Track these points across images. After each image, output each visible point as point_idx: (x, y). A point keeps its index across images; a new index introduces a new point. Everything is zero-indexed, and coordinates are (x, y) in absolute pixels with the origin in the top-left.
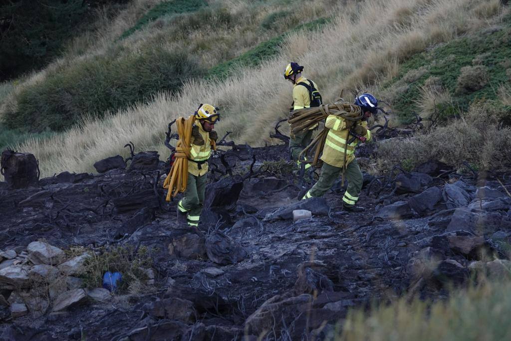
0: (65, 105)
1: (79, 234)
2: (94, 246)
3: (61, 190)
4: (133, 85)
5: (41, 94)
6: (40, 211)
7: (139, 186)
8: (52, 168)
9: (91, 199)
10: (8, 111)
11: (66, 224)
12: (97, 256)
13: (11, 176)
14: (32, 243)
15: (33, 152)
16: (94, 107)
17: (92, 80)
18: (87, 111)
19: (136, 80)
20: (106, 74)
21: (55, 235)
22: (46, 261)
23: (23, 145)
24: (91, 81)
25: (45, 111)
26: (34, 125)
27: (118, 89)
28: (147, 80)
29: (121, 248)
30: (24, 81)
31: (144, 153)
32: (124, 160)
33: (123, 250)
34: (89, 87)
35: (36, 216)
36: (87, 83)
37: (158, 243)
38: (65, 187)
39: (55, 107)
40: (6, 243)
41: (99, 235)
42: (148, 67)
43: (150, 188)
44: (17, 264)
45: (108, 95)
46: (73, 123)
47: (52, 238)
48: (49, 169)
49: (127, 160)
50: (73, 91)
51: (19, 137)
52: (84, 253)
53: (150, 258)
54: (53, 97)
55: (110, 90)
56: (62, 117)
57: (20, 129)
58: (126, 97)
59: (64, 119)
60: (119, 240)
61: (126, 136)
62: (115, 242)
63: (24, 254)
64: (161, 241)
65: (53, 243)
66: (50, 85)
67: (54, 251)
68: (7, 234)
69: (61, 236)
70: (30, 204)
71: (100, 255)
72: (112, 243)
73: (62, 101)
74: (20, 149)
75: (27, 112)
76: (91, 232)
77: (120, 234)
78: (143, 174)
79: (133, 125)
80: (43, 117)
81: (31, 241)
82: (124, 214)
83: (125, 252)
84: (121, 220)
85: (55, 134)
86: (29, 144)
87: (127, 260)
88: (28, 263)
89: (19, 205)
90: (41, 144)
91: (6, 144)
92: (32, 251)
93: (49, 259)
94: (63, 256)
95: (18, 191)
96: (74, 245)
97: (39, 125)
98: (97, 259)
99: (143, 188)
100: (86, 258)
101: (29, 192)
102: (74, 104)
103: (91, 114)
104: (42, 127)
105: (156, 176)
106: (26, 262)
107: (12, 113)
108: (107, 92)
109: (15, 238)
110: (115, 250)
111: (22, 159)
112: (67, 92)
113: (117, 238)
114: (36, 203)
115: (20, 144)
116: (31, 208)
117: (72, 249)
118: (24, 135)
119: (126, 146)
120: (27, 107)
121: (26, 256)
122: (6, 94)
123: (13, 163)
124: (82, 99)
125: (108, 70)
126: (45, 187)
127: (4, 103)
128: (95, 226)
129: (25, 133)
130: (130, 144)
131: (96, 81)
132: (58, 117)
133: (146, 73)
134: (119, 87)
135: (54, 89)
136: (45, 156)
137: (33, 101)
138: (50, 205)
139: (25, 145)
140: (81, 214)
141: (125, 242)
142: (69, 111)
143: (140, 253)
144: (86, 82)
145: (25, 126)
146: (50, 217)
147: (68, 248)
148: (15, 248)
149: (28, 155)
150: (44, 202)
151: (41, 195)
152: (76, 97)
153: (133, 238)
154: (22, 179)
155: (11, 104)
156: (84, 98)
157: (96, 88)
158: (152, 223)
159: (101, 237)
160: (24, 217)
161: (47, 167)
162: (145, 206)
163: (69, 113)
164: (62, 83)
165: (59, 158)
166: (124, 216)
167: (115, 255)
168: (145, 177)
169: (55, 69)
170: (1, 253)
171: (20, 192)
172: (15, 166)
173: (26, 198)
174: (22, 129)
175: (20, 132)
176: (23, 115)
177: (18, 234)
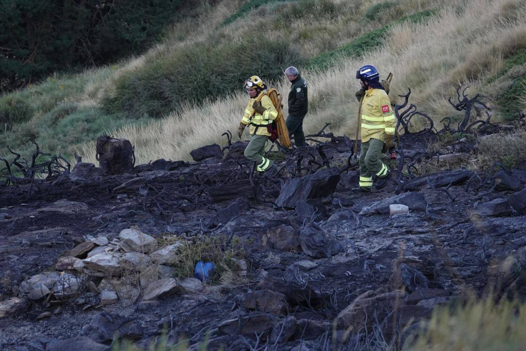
0: (163, 91)
1: (172, 223)
2: (187, 236)
3: (156, 178)
4: (233, 73)
5: (140, 80)
6: (135, 198)
7: (235, 176)
8: (149, 155)
9: (186, 188)
10: (106, 96)
11: (160, 212)
12: (189, 246)
13: (106, 162)
14: (124, 230)
15: (130, 139)
16: (193, 94)
17: (192, 67)
18: (186, 98)
19: (237, 68)
20: (206, 61)
21: (149, 223)
22: (138, 249)
23: (120, 131)
24: (191, 67)
25: (144, 97)
26: (132, 111)
27: (218, 77)
28: (249, 68)
29: (214, 238)
30: (123, 66)
31: (241, 142)
32: (222, 149)
33: (215, 240)
34: (188, 73)
35: (129, 203)
36: (187, 69)
37: (251, 233)
38: (161, 175)
39: (153, 94)
40: (98, 230)
41: (192, 224)
42: (249, 55)
43: (246, 178)
44: (108, 251)
45: (208, 82)
46: (171, 110)
47: (145, 225)
48: (146, 156)
49: (224, 149)
50: (172, 78)
51: (116, 122)
52: (177, 242)
53: (243, 249)
54: (151, 83)
55: (209, 77)
56: (160, 104)
57: (118, 114)
58: (226, 85)
59: (162, 106)
60: (212, 230)
61: (225, 124)
62: (208, 232)
63: (116, 241)
64: (255, 232)
65: (146, 231)
66: (150, 71)
67: (146, 239)
68: (100, 221)
69: (154, 223)
70: (124, 191)
71: (192, 244)
72: (205, 233)
73: (160, 88)
75: (125, 98)
76: (184, 221)
77: (213, 224)
78: (239, 164)
79: (232, 114)
80: (141, 103)
81: (124, 228)
82: (219, 204)
83: (218, 242)
84: (216, 210)
85: (153, 120)
86: (126, 130)
87: (220, 250)
88: (119, 250)
89: (113, 192)
90: (138, 130)
91: (103, 129)
92: (124, 239)
93: (141, 247)
94: (155, 245)
95: (113, 177)
96: (168, 234)
97: (137, 110)
98: (189, 248)
99: (238, 178)
100: (178, 247)
101: (124, 179)
102: (173, 91)
103: (190, 101)
104: (140, 113)
105: (253, 167)
106: (118, 249)
107: (110, 98)
108: (207, 79)
109: (107, 225)
110: (208, 240)
111: (117, 145)
112: (166, 78)
113: (211, 228)
114: (130, 190)
115: (117, 130)
116: (126, 195)
117: (164, 237)
118: (122, 121)
119: (223, 135)
120: (125, 93)
121: (118, 243)
122: (105, 79)
123: (109, 149)
124: (181, 86)
125: (208, 57)
126: (140, 174)
127: (102, 88)
128: (189, 215)
129: (122, 119)
130: (228, 133)
131: (196, 68)
132: (156, 104)
133: (247, 61)
134: (218, 75)
135: (152, 75)
136: (142, 142)
137: (131, 87)
138: (144, 192)
139: (122, 131)
140: (175, 202)
141: (219, 231)
142: (167, 98)
143: (233, 244)
144: (186, 68)
145: (122, 111)
146: (144, 204)
147: (160, 236)
148: (107, 235)
149: (124, 141)
150: (138, 189)
151: (137, 181)
152: (176, 84)
153: (226, 228)
154: (117, 165)
155: (110, 89)
156: (183, 85)
157: (195, 75)
158: (247, 213)
159: (195, 226)
160: (117, 203)
161: (144, 153)
162: (240, 196)
163: (167, 100)
164: (161, 68)
165: (156, 145)
166: (219, 205)
167: (207, 245)
168: (241, 166)
169: (154, 54)
170: (93, 239)
171: (115, 178)
172: (111, 151)
173: (120, 184)
174: (120, 115)
175: (118, 117)
176: (121, 100)
177: (110, 220)
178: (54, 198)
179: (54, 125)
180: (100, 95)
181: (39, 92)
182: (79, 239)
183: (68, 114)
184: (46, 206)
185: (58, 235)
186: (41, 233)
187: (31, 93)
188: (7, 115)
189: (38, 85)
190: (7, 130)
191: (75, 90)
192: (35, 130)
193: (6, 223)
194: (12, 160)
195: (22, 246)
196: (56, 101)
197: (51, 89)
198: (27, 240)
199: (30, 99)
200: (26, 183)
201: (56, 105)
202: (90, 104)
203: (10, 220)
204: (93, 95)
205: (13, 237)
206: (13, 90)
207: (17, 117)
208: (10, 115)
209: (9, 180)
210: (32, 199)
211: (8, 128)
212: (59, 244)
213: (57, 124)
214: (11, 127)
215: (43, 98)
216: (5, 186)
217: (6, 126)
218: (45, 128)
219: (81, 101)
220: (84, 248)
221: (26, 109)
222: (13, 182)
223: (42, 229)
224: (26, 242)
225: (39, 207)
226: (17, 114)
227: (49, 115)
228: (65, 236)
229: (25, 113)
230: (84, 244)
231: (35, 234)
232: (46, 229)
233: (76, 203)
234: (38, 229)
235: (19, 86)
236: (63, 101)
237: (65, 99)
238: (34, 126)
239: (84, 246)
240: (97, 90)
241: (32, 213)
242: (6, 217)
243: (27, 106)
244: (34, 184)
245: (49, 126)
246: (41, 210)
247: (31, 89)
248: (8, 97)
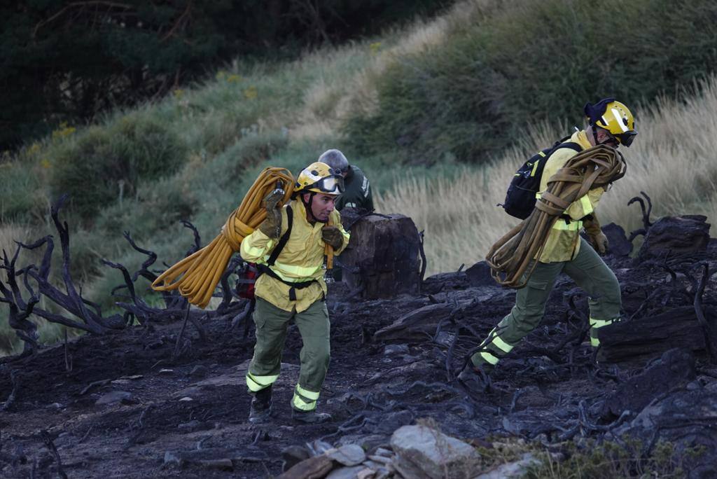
0: (490, 102)
1: (514, 410)
2: (549, 440)
3: (475, 305)
4: (653, 56)
5: (434, 75)
6: (425, 353)
7: (659, 299)
8: (456, 252)
9: (546, 327)
10: (356, 112)
11: (484, 386)
12: (555, 463)
13: (357, 269)
14: (403, 429)
15: (413, 214)
16: (558, 108)
17: (556, 43)
18: (543, 117)
19: (660, 45)
20: (589, 30)
21: (459, 410)
22: (434, 472)
23: (390, 195)
24: (553, 45)
25: (444, 115)
26: (416, 148)
27: (617, 67)
28: (687, 44)
29: (613, 444)
30: (395, 43)
31: (674, 220)
32: (628, 235)
33: (616, 451)
34: (548, 59)
35: (413, 366)
36: (544, 49)
37: (699, 434)
38: (486, 298)
39: (467, 107)
40: (341, 428)
41: (562, 412)
42: (688, 15)
43: (686, 303)
44: (366, 477)
45: (594, 79)
46: (509, 145)
47: (450, 417)
48: (451, 253)
49: (634, 235)
50: (511, 69)
52: (526, 455)
53: (679, 469)
54: (461, 82)
55: (597, 68)
56: (482, 131)
57: (384, 156)
58: (636, 86)
59: (487, 135)
60: (607, 427)
61: (635, 178)
62: (597, 431)
63: (383, 455)
64: (708, 431)
65: (452, 430)
66: (458, 54)
67: (454, 448)
69: (471, 413)
70: (400, 336)
71: (562, 460)
72: (591, 433)
73: (483, 93)
74: (382, 206)
75: (399, 117)
76: (546, 406)
77: (610, 412)
78: (668, 270)
79: (652, 154)
80: (438, 129)
81: (401, 424)
82: (623, 365)
83: (622, 453)
84: (615, 379)
85: (466, 169)
86: (403, 192)
87: (627, 473)
88: (390, 476)
89: (374, 339)
90: (432, 193)
92: (401, 449)
93: (442, 467)
94: (474, 462)
95: (374, 303)
96: (505, 437)
97: (428, 147)
98: (555, 469)
99: (668, 304)
100: (530, 468)
101: (400, 308)
102: (513, 100)
103: (553, 123)
104: (435, 152)
105: (701, 276)
106: (387, 473)
107: (365, 118)
108: (591, 71)
109: (362, 418)
110: (598, 450)
111: (384, 229)
112: (496, 70)
113: (605, 421)
114: (414, 333)
116: (404, 347)
117: (496, 445)
118: (393, 172)
119: (631, 202)
120: (400, 105)
121: (388, 460)
122: (352, 73)
123: (364, 238)
124: (531, 89)
125: (593, 19)
126: (436, 297)
127: (346, 94)
128: (552, 391)
129: (395, 168)
130: (642, 197)
131: (564, 46)
132: (473, 131)
133: (684, 28)
134: (618, 62)
135: (464, 64)
136: (441, 221)
137: (415, 91)
138: (447, 339)
139: (395, 196)
140: (521, 362)
141: (624, 429)
142: (500, 116)
143: (657, 459)
144: (542, 47)
145: (394, 149)
146: (448, 368)
147: (486, 443)
148: (362, 441)
149: (399, 220)
150: (433, 332)
151: (428, 316)
152: (518, 84)
153: (641, 421)
154: (384, 277)
155: (363, 96)
156: (535, 86)
157: (564, 63)
158: (688, 387)
159: (567, 417)
160: (386, 366)
161: (447, 247)
162: (673, 347)
163: (499, 121)
164: (484, 48)
165: (475, 228)
166: (623, 369)
167: (596, 462)
168: (674, 276)
169: (468, 15)
170: (329, 451)
171: (378, 306)
172: (368, 244)
173: (392, 321)
174: (387, 157)
175: (383, 164)
176: (392, 123)
177: (369, 406)
178: (236, 355)
179: (234, 184)
180: (342, 110)
181: (198, 107)
182: (296, 450)
183: (267, 157)
184: (219, 374)
185: (247, 443)
186: (208, 438)
187: (179, 108)
188: (124, 161)
189: (197, 89)
190: (124, 196)
191: (283, 98)
192: (191, 195)
193: (126, 415)
194: (136, 266)
195: (164, 469)
196: (238, 128)
197: (227, 98)
198: (175, 455)
199: (176, 123)
200: (170, 321)
201: (240, 136)
202: (318, 134)
203: (135, 407)
204: (324, 112)
205: (142, 449)
206: (139, 102)
207: (147, 165)
208: (132, 162)
209: (130, 313)
210: (184, 359)
211: (126, 191)
212: (251, 462)
213: (240, 181)
214: (135, 188)
215: (207, 119)
216: (124, 327)
217: (121, 186)
218: (214, 191)
219: (298, 125)
220: (308, 472)
221: (169, 147)
222: (141, 319)
223: (209, 427)
224: (172, 458)
225: (201, 375)
226: (148, 158)
227: (223, 160)
228: (264, 443)
229: (166, 156)
230: (308, 462)
231: (195, 441)
232: (220, 428)
233: (289, 365)
234: (200, 429)
235: (150, 94)
236: (254, 127)
237: (260, 121)
238: (186, 185)
239: (309, 467)
240: (334, 99)
241: (185, 391)
242: (125, 402)
243: (170, 140)
244: (189, 324)
245: (223, 186)
246: (206, 383)
247: (179, 99)
248: (125, 118)
